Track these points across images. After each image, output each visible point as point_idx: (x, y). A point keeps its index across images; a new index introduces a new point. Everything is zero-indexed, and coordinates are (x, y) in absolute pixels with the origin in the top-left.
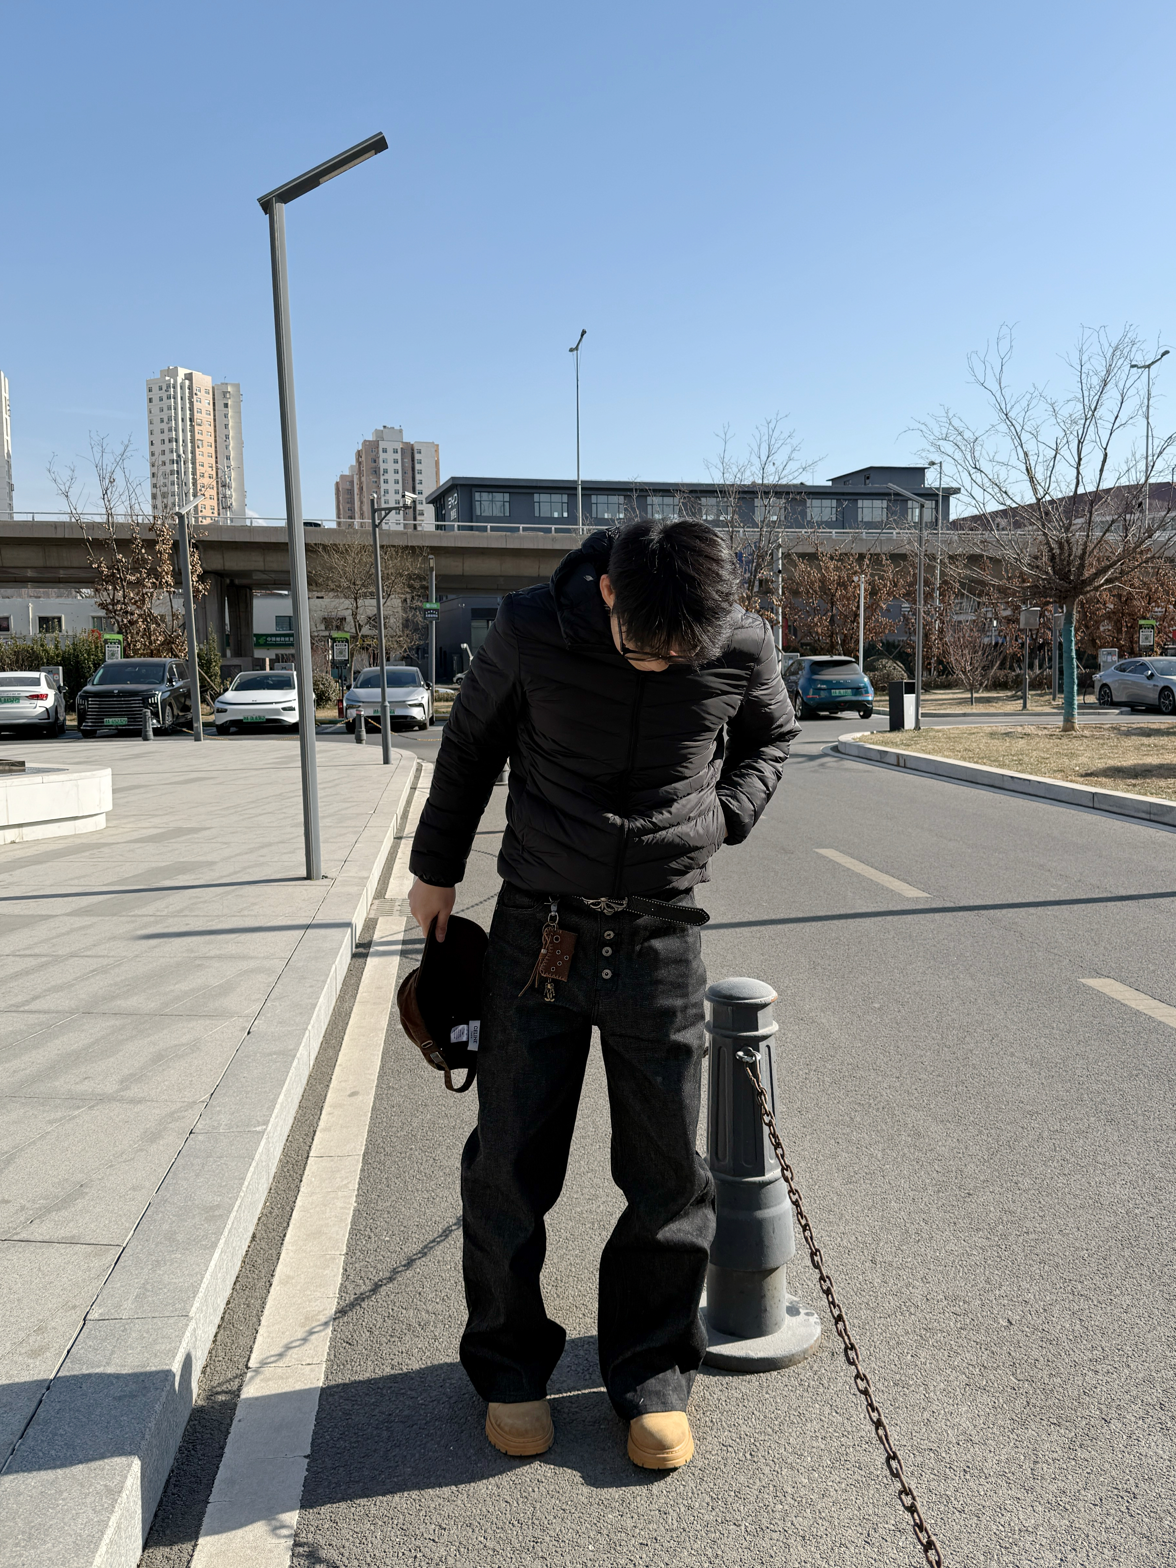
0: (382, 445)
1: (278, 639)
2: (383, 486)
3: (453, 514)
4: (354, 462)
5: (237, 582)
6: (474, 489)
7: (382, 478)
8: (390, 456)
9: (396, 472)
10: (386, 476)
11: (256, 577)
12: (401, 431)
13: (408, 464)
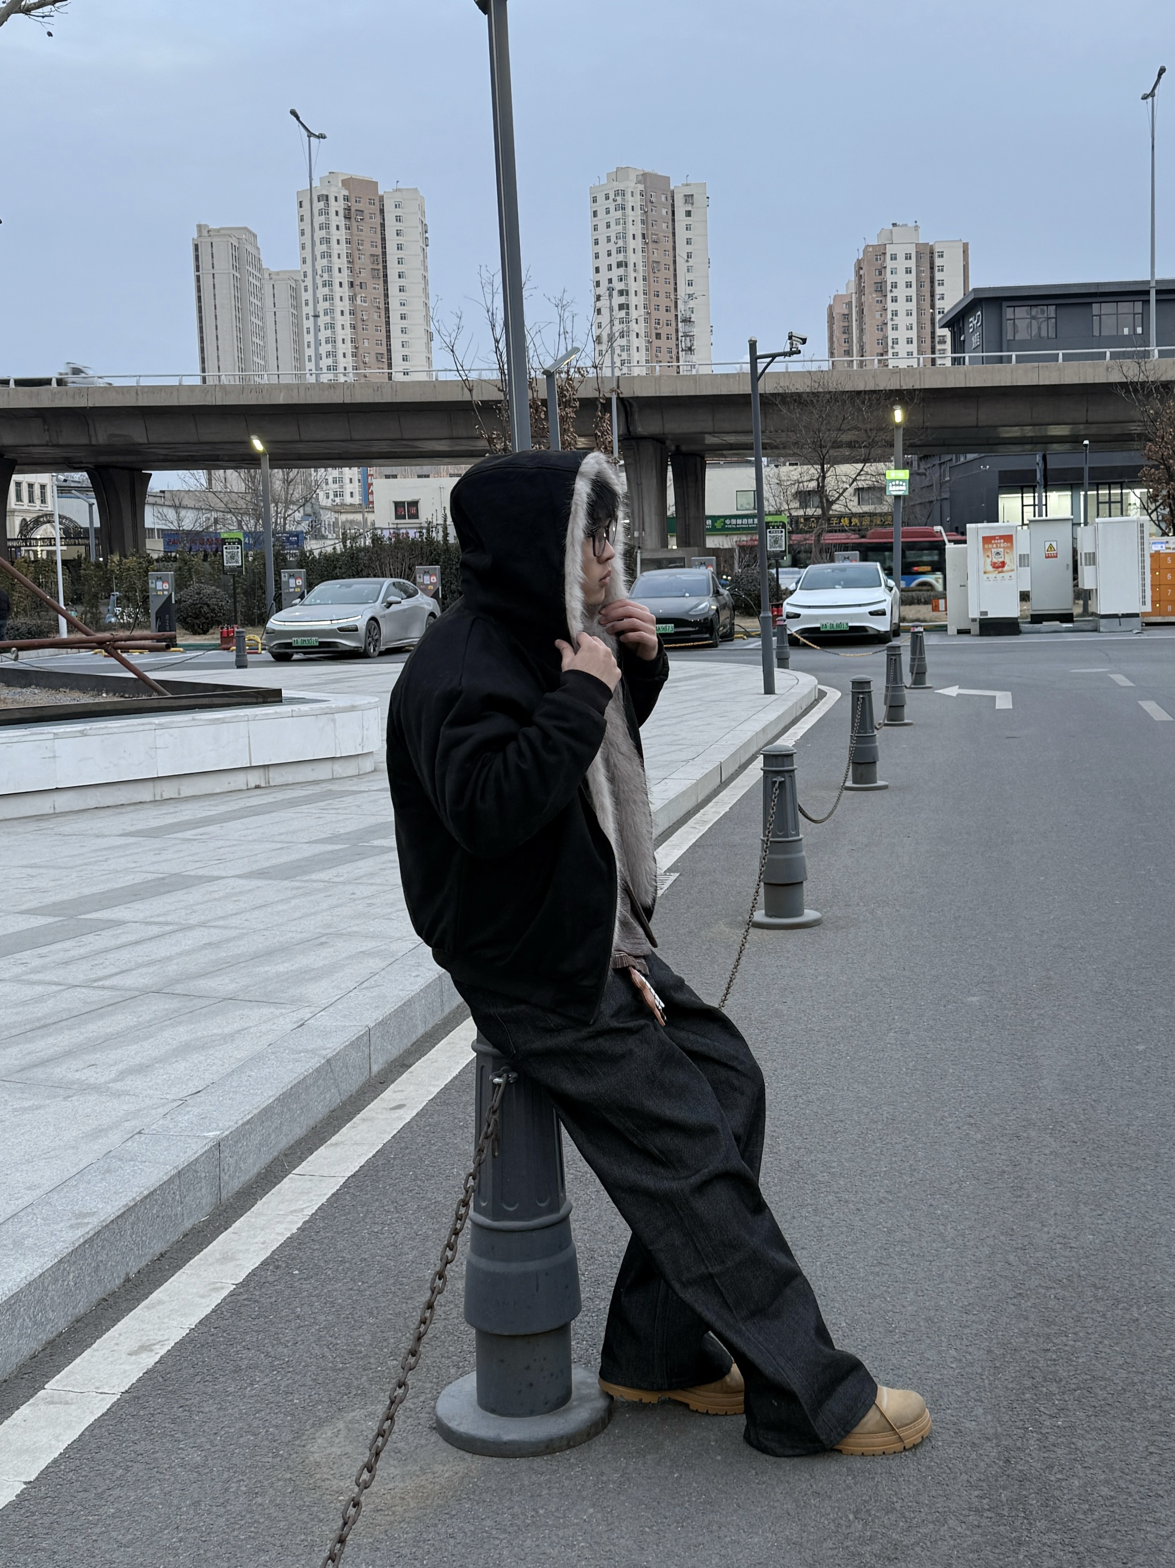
0: (890, 250)
1: (737, 521)
2: (891, 306)
3: (975, 340)
4: (852, 277)
5: (684, 448)
6: (1005, 304)
7: (889, 295)
8: (901, 264)
9: (909, 285)
10: (896, 292)
11: (710, 440)
12: (917, 229)
13: (926, 275)
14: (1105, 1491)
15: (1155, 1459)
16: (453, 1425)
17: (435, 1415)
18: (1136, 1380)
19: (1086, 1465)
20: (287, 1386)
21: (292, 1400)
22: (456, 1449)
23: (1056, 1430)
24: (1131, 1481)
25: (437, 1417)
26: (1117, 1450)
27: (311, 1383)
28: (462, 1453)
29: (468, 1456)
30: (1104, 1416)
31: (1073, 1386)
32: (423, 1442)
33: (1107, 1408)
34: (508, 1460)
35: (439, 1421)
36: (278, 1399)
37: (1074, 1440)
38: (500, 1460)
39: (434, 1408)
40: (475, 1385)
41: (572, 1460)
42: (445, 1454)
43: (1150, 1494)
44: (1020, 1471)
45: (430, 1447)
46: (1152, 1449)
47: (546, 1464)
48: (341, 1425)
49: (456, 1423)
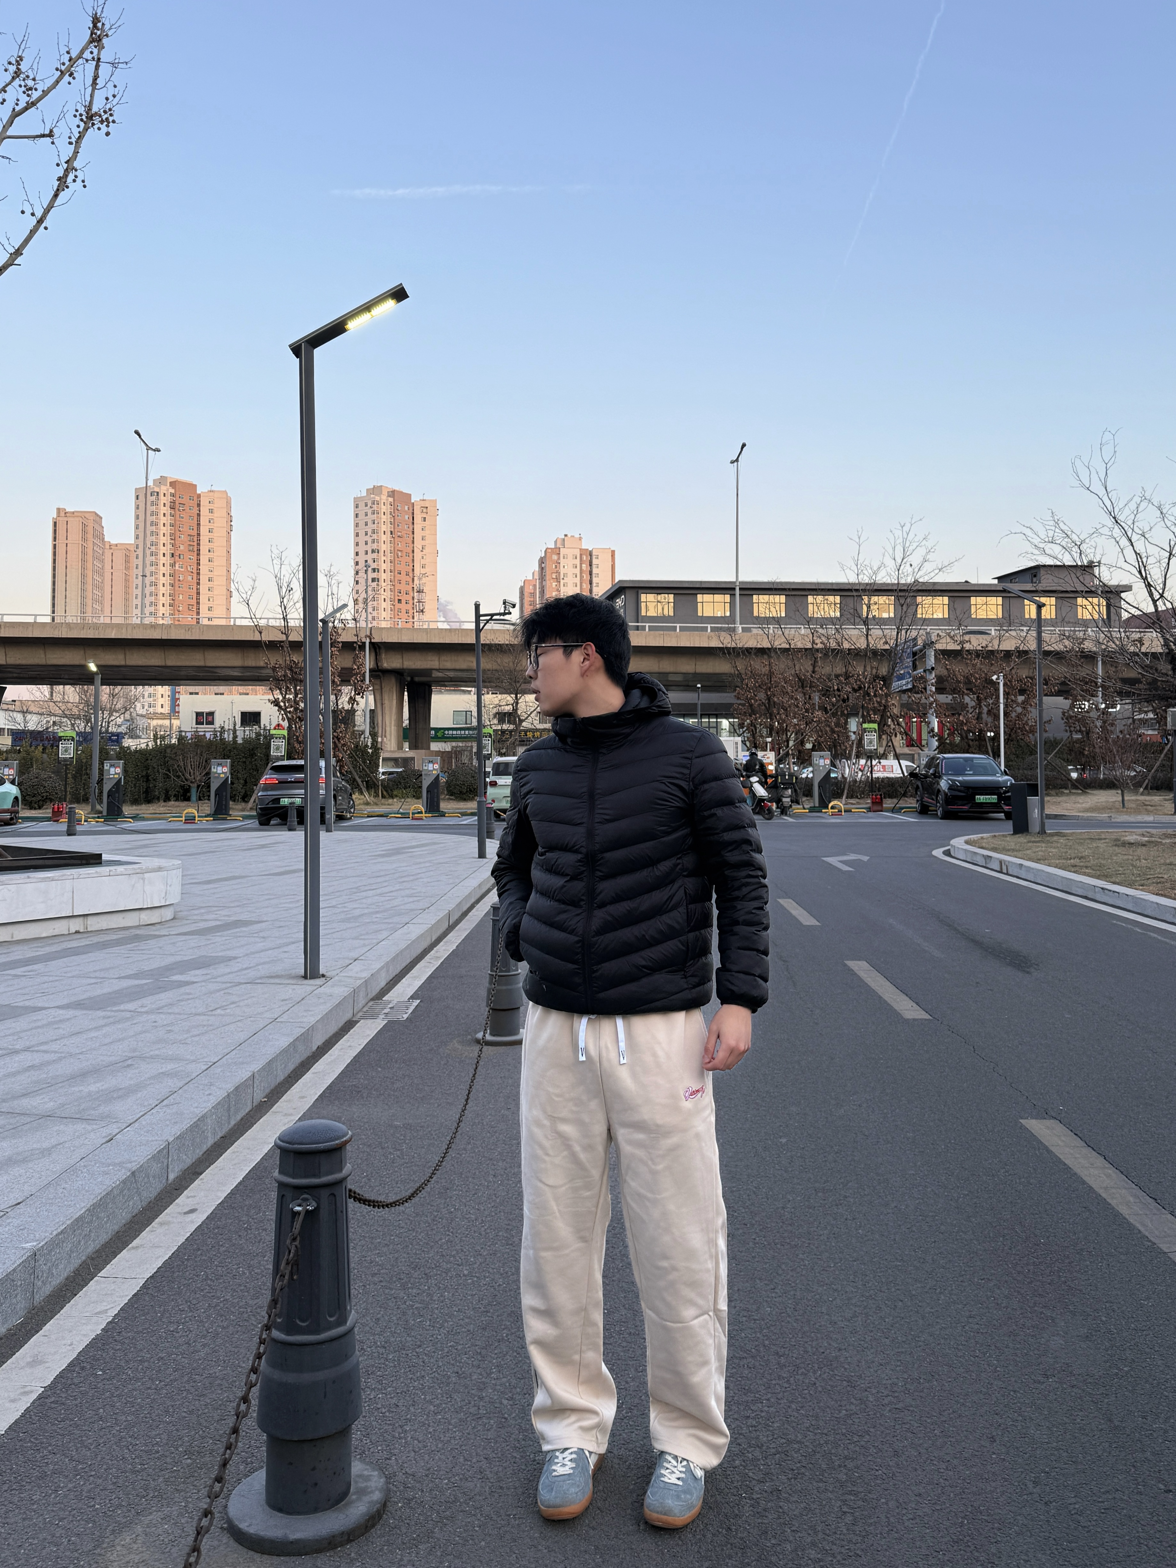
0: (563, 551)
1: (455, 732)
4: (537, 568)
5: (417, 679)
6: (640, 591)
7: (562, 582)
8: (570, 561)
9: (575, 576)
10: (566, 580)
11: (436, 674)
12: (580, 539)
13: (588, 570)
14: (813, 1554)
15: (849, 1519)
16: (243, 1526)
17: (226, 1514)
18: (822, 1442)
19: (793, 1528)
20: (89, 1491)
21: (94, 1506)
22: (246, 1550)
23: (765, 1495)
24: (833, 1543)
25: (228, 1517)
26: (817, 1511)
27: (111, 1487)
28: (251, 1553)
29: (257, 1556)
30: (801, 1478)
31: (773, 1451)
32: (216, 1543)
33: (803, 1470)
34: (294, 1558)
35: (230, 1522)
36: (80, 1505)
37: (781, 1504)
38: (287, 1559)
39: (226, 1507)
40: (264, 1483)
41: (353, 1555)
42: (236, 1555)
43: (850, 1554)
44: (742, 1539)
45: (222, 1548)
46: (845, 1509)
47: (329, 1560)
48: (139, 1529)
49: (246, 1524)
